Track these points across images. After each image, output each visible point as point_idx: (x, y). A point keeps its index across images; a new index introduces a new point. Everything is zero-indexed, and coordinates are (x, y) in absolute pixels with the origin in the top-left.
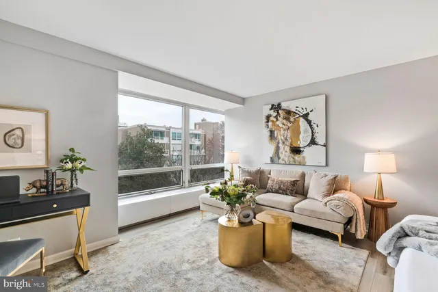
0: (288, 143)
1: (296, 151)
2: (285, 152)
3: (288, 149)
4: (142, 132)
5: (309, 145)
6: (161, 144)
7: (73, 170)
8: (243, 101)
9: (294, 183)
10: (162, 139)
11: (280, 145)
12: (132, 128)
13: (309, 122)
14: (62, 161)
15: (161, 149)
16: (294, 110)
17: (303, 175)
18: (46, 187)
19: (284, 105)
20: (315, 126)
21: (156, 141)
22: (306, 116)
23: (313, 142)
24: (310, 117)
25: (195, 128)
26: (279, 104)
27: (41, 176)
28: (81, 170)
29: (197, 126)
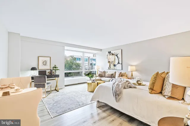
0: (112, 63)
1: (115, 65)
2: (112, 66)
3: (112, 65)
4: (72, 59)
5: (118, 64)
6: (79, 63)
7: (55, 70)
8: (101, 50)
9: (112, 74)
10: (80, 61)
11: (111, 64)
12: (68, 57)
13: (118, 57)
14: (53, 68)
15: (79, 65)
16: (114, 53)
17: (115, 73)
18: (51, 73)
19: (112, 52)
20: (119, 58)
21: (77, 62)
22: (117, 55)
23: (119, 63)
24: (118, 56)
25: (94, 57)
26: (110, 52)
27: (49, 71)
28: (57, 70)
29: (94, 56)
